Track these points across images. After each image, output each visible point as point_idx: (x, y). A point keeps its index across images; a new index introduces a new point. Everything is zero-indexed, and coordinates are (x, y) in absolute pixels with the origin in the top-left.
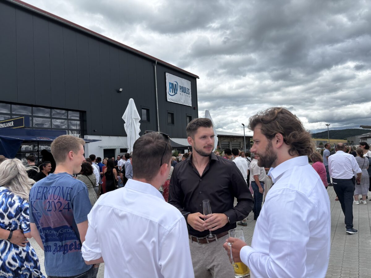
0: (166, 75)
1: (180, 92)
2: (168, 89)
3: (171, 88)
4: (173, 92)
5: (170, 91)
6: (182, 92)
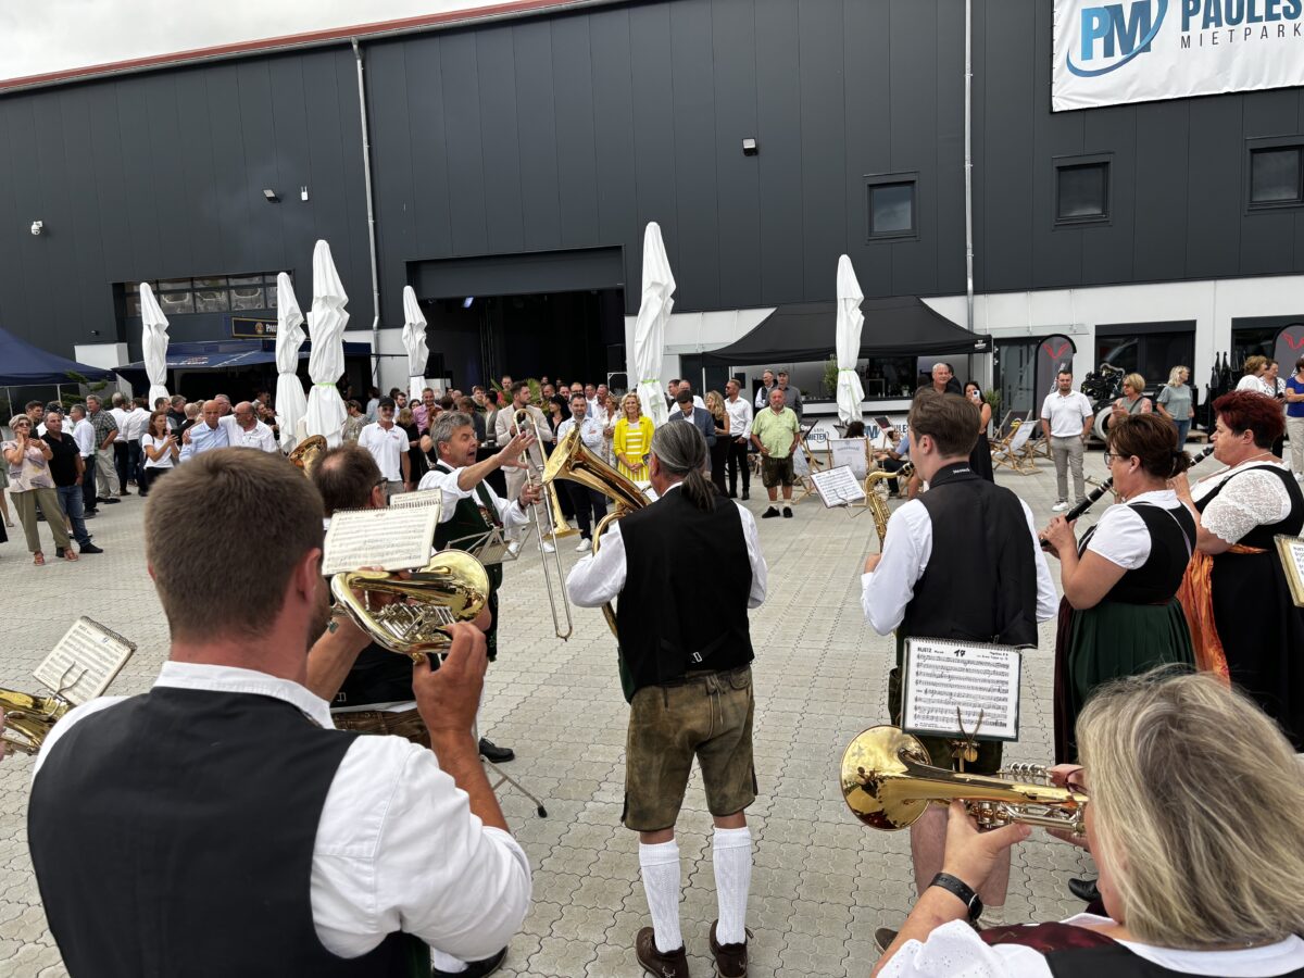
1: (1186, 27)
2: (1073, 43)
3: (1097, 34)
4: (1109, 52)
5: (1087, 54)
6: (1206, 26)
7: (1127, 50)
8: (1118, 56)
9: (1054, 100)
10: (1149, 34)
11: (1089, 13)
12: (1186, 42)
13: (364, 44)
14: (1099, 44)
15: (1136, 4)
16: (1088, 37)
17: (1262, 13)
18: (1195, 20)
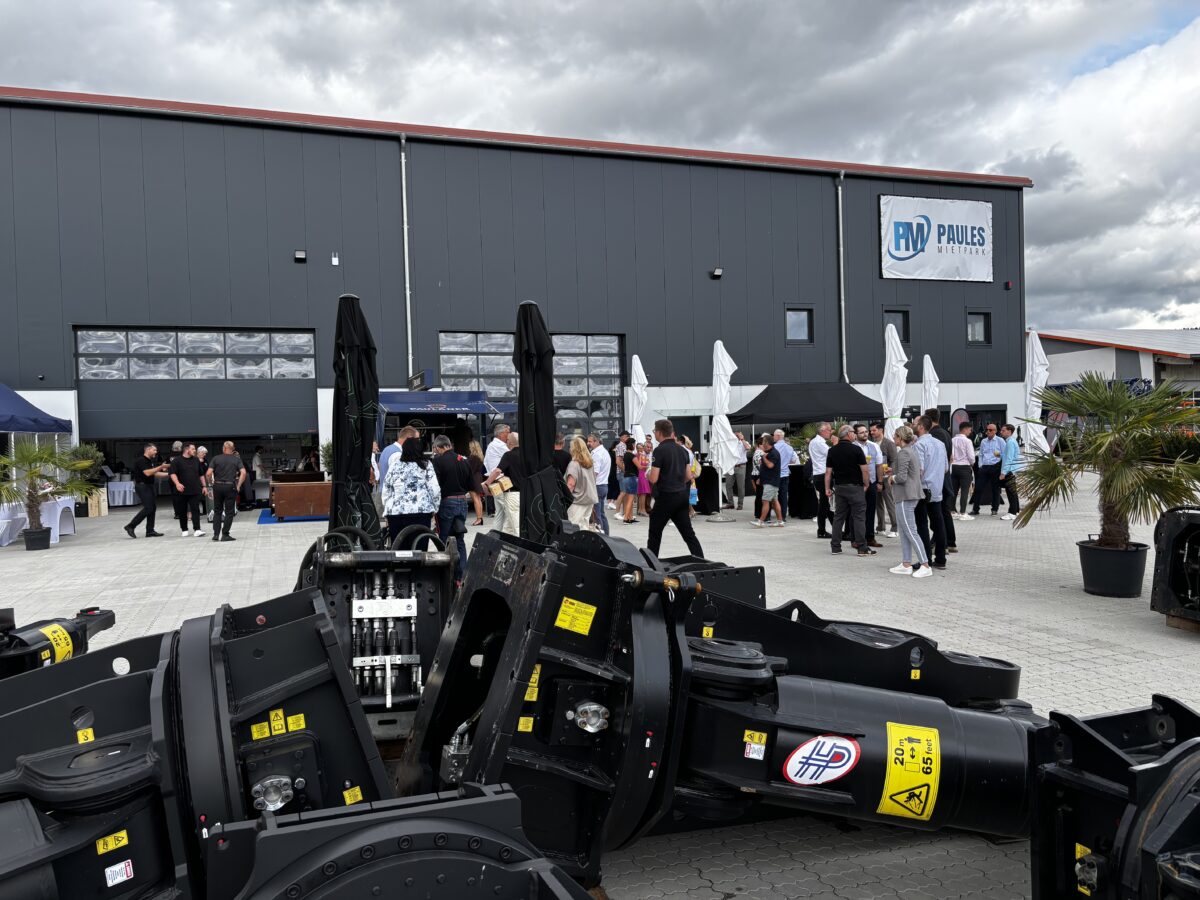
0: (882, 203)
2: (890, 241)
3: (902, 237)
4: (907, 249)
5: (898, 248)
6: (949, 243)
7: (915, 248)
8: (911, 252)
9: (883, 271)
10: (924, 242)
11: (897, 225)
13: (409, 140)
14: (903, 242)
15: (918, 224)
16: (898, 237)
17: (969, 240)
18: (944, 239)
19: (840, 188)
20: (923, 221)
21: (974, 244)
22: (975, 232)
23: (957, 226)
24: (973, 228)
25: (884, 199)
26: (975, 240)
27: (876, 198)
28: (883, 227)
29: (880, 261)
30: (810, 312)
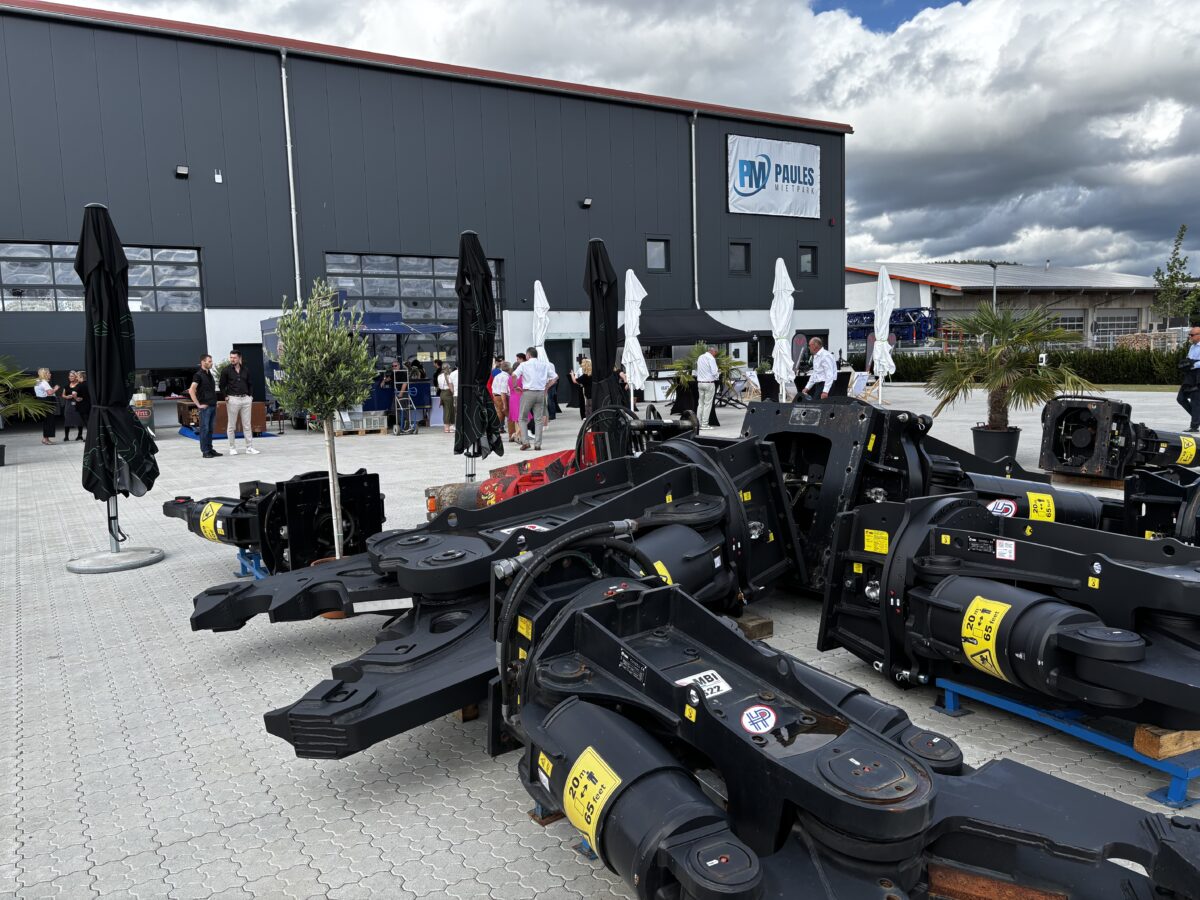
0: (729, 142)
1: (777, 181)
2: (736, 178)
3: (746, 174)
4: (751, 186)
5: (742, 185)
6: (783, 181)
7: (757, 186)
8: (754, 189)
9: (730, 206)
10: (765, 179)
11: (742, 163)
12: (777, 188)
13: (290, 55)
14: (747, 179)
15: (760, 163)
16: (742, 175)
17: (802, 180)
18: (780, 177)
19: (693, 126)
20: (764, 160)
21: (806, 183)
22: (806, 172)
23: (792, 167)
24: (805, 169)
25: (731, 138)
26: (806, 180)
27: (724, 137)
28: (731, 164)
29: (727, 197)
30: (667, 242)
